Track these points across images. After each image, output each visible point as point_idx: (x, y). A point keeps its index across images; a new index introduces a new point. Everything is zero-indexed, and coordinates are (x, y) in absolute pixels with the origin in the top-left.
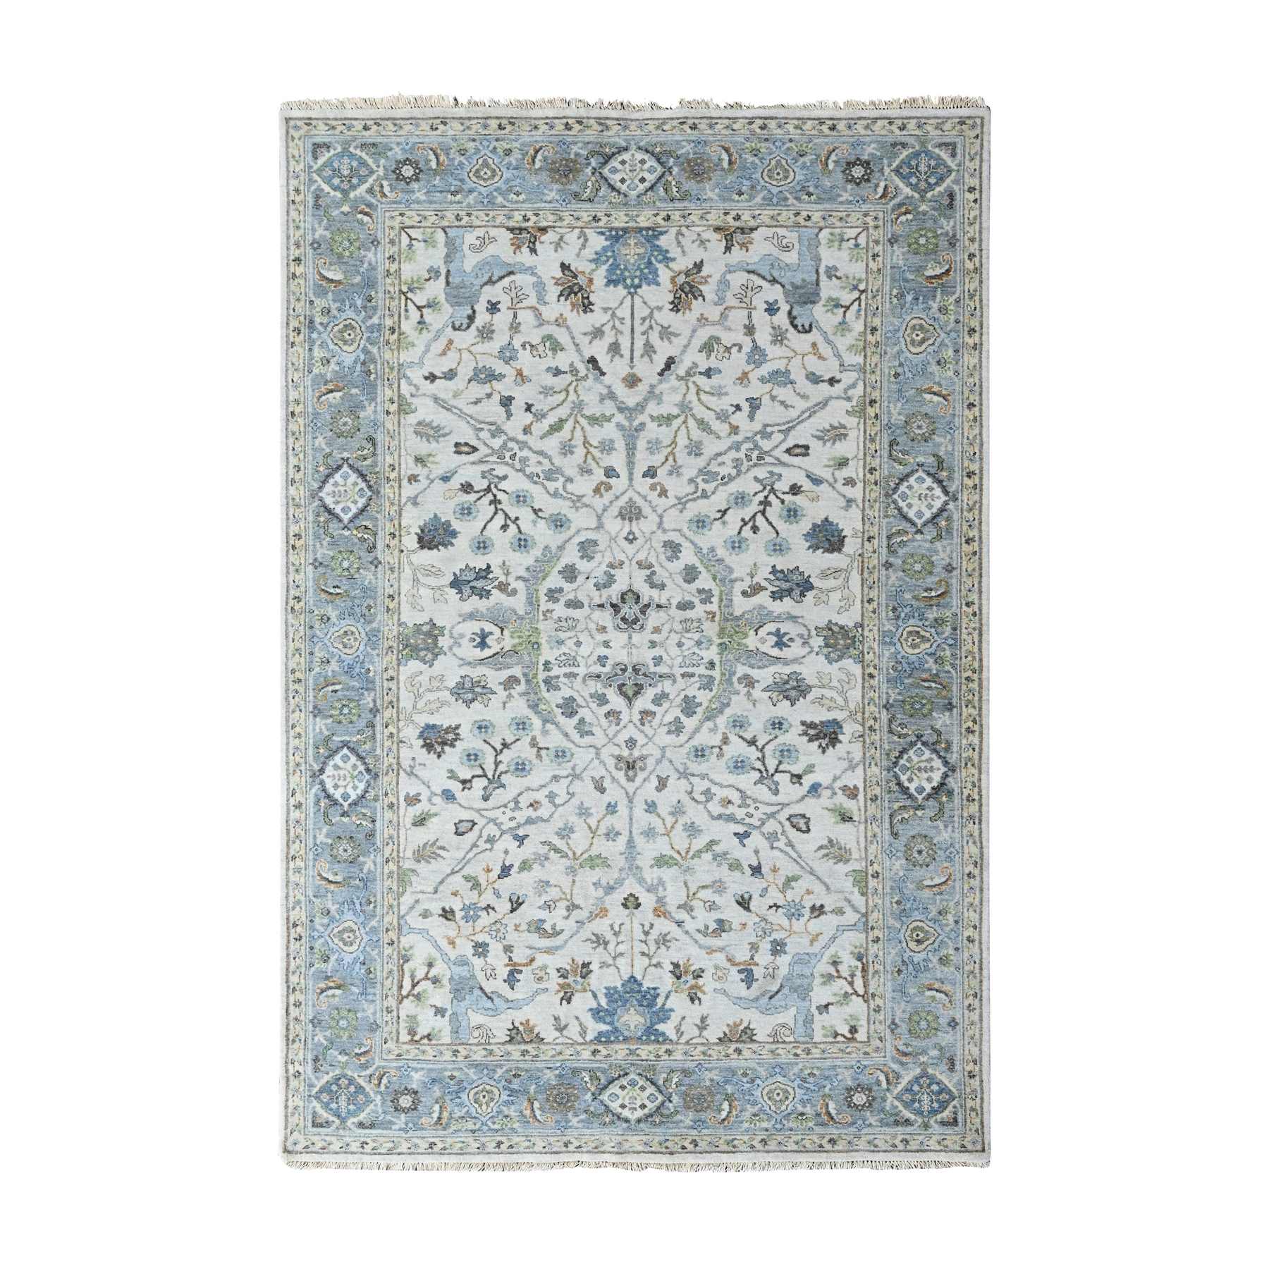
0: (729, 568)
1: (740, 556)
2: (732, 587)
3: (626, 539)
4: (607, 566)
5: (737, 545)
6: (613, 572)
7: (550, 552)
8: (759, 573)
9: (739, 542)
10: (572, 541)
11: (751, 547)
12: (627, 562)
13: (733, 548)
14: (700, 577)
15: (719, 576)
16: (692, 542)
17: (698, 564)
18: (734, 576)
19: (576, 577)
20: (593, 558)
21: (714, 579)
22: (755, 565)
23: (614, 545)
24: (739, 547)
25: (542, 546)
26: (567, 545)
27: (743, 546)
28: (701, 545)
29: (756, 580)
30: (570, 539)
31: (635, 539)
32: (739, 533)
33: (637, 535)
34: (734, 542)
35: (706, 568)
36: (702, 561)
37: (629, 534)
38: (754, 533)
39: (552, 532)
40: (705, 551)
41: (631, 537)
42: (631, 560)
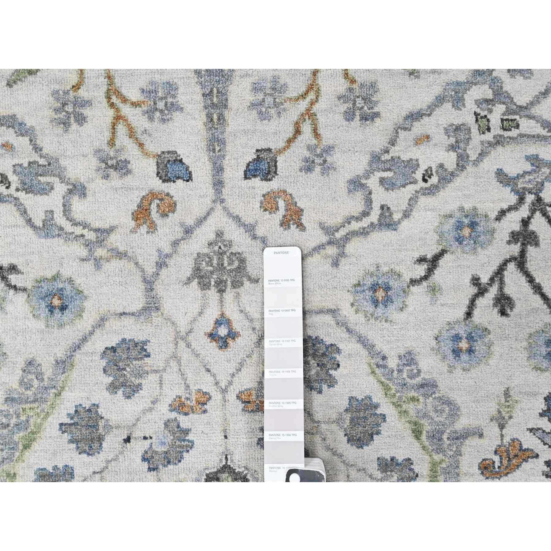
0: (449, 403)
1: (474, 373)
2: (459, 453)
3: (212, 336)
4: (172, 408)
5: (464, 345)
6: (184, 422)
7: (39, 376)
8: (518, 416)
9: (470, 338)
10: (88, 347)
11: (496, 349)
12: (217, 396)
13: (457, 352)
14: (384, 427)
15: (427, 427)
16: (362, 340)
17: (378, 397)
18: (461, 424)
19: (100, 439)
20: (139, 387)
21: (417, 433)
22: (507, 394)
23: (185, 355)
24: (470, 351)
25: (21, 363)
26: (78, 356)
27: (479, 347)
28: (381, 346)
29: (510, 433)
30: (85, 339)
31: (233, 335)
32: (469, 314)
33: (236, 326)
34: (457, 338)
35: (397, 405)
36: (387, 389)
37: (218, 323)
38: (503, 313)
39: (41, 325)
40: (393, 363)
41: (223, 331)
42: (224, 391)
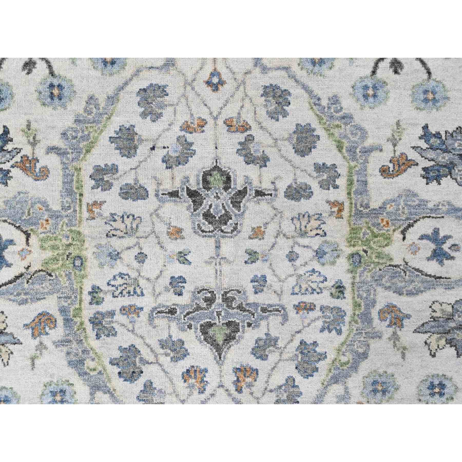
0: (361, 129)
1: (376, 110)
2: (366, 161)
3: (208, 83)
4: (182, 129)
5: (371, 92)
6: (190, 138)
7: (97, 106)
8: (405, 139)
9: (375, 88)
10: (128, 88)
11: (391, 95)
12: (211, 122)
13: (366, 96)
14: (318, 144)
15: (346, 144)
16: (305, 88)
17: (315, 124)
18: (368, 143)
19: (136, 148)
20: (160, 115)
21: (340, 148)
22: (398, 124)
23: (191, 95)
24: (375, 96)
25: (85, 98)
26: (122, 94)
27: (380, 93)
28: (318, 92)
29: (400, 149)
30: (126, 84)
31: (222, 83)
32: (374, 72)
33: (224, 77)
34: (366, 87)
35: (327, 130)
36: (320, 119)
37: (212, 75)
38: (396, 72)
39: (98, 74)
40: (324, 102)
41: (215, 80)
42: (216, 118)
